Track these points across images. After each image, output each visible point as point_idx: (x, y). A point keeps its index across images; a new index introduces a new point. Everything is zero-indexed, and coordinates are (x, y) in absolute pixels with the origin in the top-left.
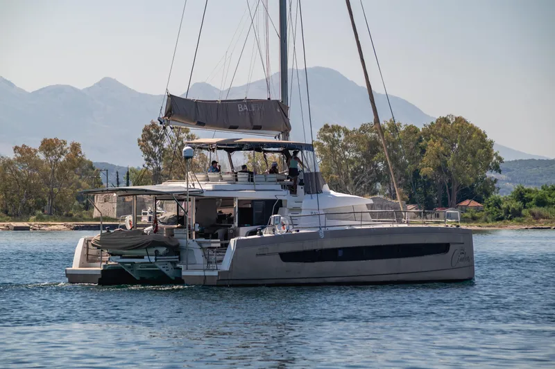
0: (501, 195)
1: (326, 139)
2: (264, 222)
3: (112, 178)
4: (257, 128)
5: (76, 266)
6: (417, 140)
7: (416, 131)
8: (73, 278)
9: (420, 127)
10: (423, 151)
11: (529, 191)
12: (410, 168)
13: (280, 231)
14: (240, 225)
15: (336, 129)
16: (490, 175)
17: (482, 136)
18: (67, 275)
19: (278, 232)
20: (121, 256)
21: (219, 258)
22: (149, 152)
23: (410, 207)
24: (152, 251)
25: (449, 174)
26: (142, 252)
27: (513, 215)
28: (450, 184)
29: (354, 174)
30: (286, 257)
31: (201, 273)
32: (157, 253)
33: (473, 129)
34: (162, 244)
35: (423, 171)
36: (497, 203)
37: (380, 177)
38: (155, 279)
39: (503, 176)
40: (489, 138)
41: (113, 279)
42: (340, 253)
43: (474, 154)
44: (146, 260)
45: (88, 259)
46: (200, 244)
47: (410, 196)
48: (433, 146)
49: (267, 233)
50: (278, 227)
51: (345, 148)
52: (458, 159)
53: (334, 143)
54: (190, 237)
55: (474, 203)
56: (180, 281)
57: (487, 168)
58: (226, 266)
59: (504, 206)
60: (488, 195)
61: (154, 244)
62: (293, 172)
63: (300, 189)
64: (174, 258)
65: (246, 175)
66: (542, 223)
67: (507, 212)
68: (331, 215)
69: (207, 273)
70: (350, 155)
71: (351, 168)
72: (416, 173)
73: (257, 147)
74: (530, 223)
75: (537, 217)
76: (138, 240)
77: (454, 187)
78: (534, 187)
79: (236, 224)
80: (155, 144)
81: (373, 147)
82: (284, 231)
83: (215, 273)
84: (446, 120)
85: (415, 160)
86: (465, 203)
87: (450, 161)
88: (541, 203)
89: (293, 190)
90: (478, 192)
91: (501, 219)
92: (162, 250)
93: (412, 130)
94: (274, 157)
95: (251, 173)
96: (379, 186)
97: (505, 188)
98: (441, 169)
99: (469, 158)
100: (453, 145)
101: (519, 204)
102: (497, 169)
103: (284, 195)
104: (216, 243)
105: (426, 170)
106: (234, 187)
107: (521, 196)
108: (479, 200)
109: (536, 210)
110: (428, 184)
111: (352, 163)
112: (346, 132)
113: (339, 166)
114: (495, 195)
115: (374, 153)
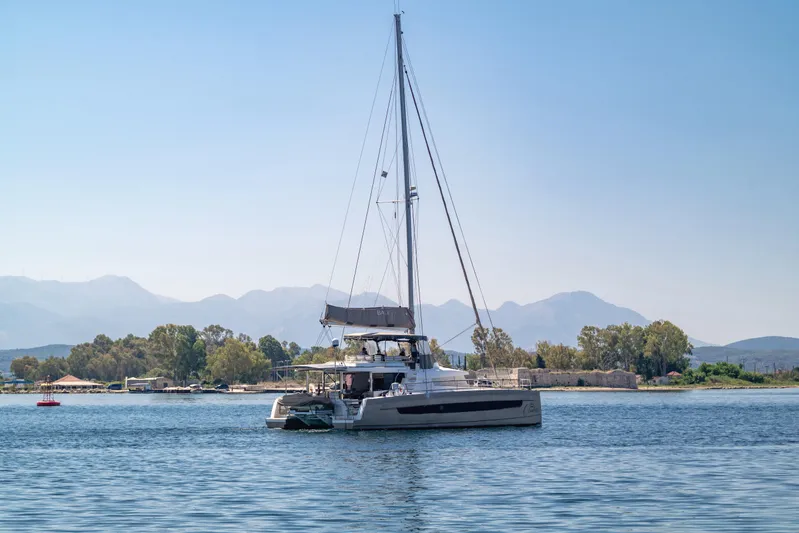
0: (693, 369)
1: (586, 335)
2: (387, 387)
3: (456, 360)
4: (390, 326)
5: (272, 417)
6: (641, 336)
7: (641, 329)
8: (271, 425)
9: (643, 328)
10: (645, 342)
11: (709, 366)
12: (637, 353)
13: (398, 393)
14: (374, 390)
15: (592, 329)
16: (686, 356)
17: (681, 333)
18: (267, 423)
19: (397, 394)
20: (297, 410)
21: (355, 412)
22: (478, 344)
23: (638, 376)
24: (313, 407)
25: (661, 356)
26: (307, 408)
27: (700, 380)
28: (662, 362)
29: (603, 356)
30: (402, 411)
31: (343, 422)
32: (317, 409)
33: (675, 328)
34: (320, 403)
35: (646, 355)
36: (690, 373)
37: (619, 358)
38: (320, 426)
39: (694, 357)
40: (684, 334)
41: (292, 425)
42: (442, 408)
43: (676, 344)
44: (310, 413)
45: (280, 412)
46: (345, 402)
47: (638, 369)
48: (652, 339)
49: (389, 395)
50: (397, 391)
51: (598, 340)
52: (667, 347)
53: (591, 337)
54: (340, 397)
55: (677, 374)
56: (331, 426)
57: (685, 352)
58: (359, 417)
59: (694, 375)
60: (685, 368)
61: (314, 402)
62: (415, 354)
63: (417, 366)
64: (330, 412)
65: (380, 357)
66: (717, 385)
67: (696, 379)
68: (437, 382)
69: (347, 422)
70: (602, 345)
71: (602, 353)
72: (641, 355)
73: (395, 338)
74: (709, 385)
75: (714, 381)
76: (306, 399)
77: (664, 364)
78: (713, 364)
79: (371, 389)
80: (481, 339)
81: (615, 340)
82: (401, 393)
83: (352, 422)
84: (659, 323)
85: (639, 347)
86: (670, 374)
87: (662, 348)
88: (716, 373)
89: (412, 366)
90: (678, 366)
91: (693, 383)
92: (320, 406)
93: (638, 330)
94: (405, 345)
95: (383, 356)
96: (618, 364)
97: (695, 365)
98: (656, 353)
99: (673, 346)
100: (663, 338)
101: (703, 374)
102: (690, 352)
103: (405, 369)
104: (355, 402)
105: (648, 354)
106: (372, 365)
107: (705, 369)
108: (680, 372)
109: (713, 377)
110: (648, 362)
111: (602, 349)
112: (598, 331)
113: (595, 351)
114: (689, 368)
115: (615, 343)
